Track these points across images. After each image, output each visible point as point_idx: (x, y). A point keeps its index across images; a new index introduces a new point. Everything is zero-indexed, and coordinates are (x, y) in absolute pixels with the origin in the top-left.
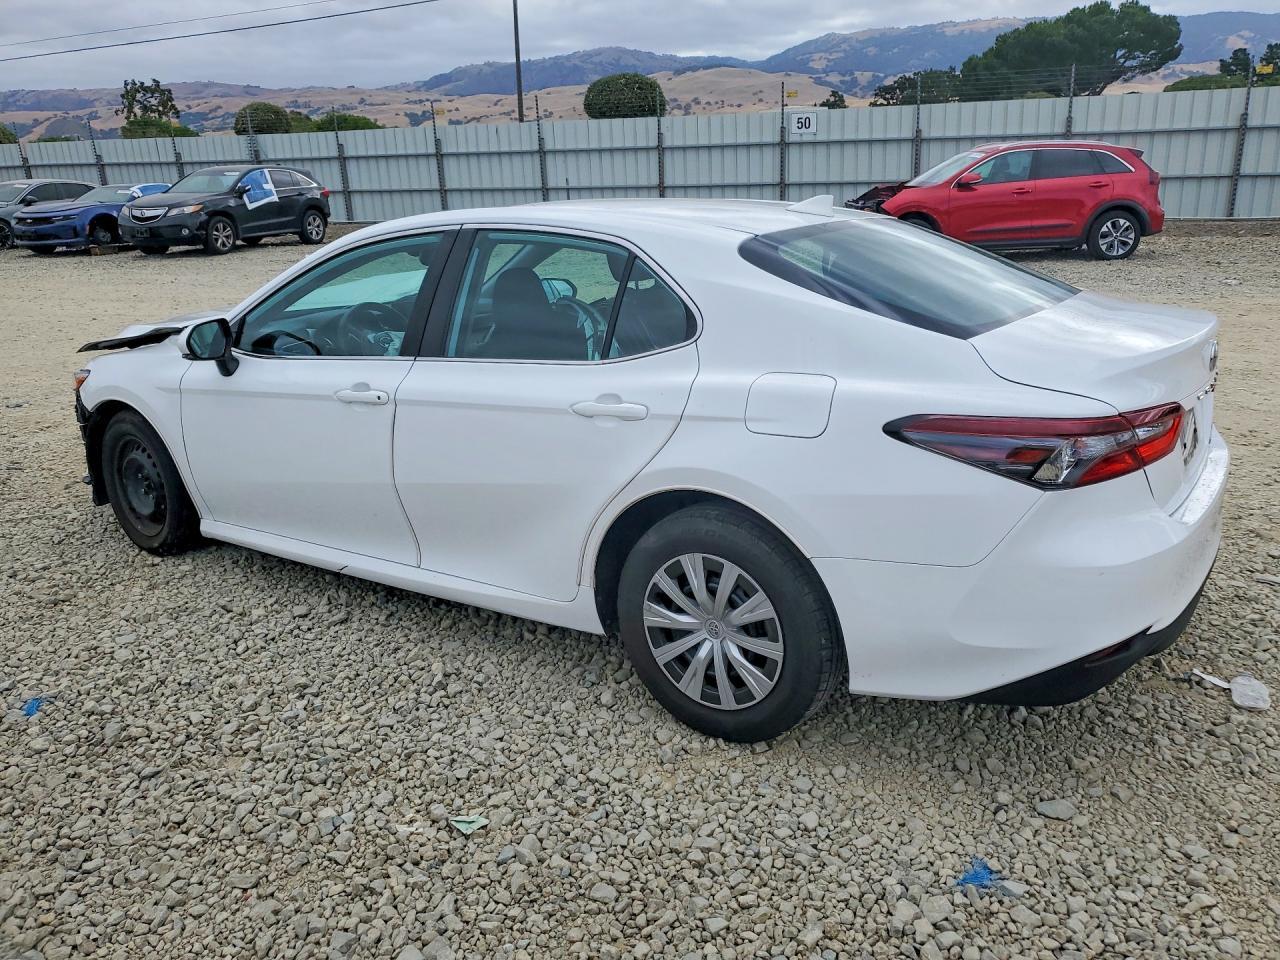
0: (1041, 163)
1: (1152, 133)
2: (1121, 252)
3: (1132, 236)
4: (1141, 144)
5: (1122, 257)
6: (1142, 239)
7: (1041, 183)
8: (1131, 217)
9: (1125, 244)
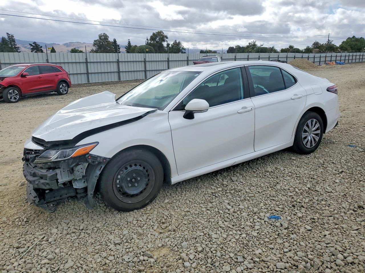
0: (41, 69)
1: (64, 63)
2: (65, 92)
3: (67, 88)
4: (62, 65)
5: (66, 94)
6: (69, 89)
7: (43, 75)
8: (66, 84)
9: (65, 90)
